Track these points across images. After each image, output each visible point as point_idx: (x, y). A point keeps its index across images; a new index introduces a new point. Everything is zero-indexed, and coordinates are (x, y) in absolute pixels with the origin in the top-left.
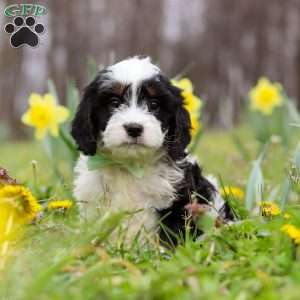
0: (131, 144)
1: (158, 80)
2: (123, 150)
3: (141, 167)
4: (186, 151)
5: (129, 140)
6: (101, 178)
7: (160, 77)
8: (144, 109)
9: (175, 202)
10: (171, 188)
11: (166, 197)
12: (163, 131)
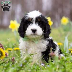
0: (33, 34)
1: (41, 17)
2: (31, 36)
3: (37, 40)
4: (49, 36)
5: (33, 33)
6: (26, 43)
7: (42, 16)
8: (37, 25)
9: (46, 50)
10: (45, 46)
11: (44, 48)
12: (42, 31)
